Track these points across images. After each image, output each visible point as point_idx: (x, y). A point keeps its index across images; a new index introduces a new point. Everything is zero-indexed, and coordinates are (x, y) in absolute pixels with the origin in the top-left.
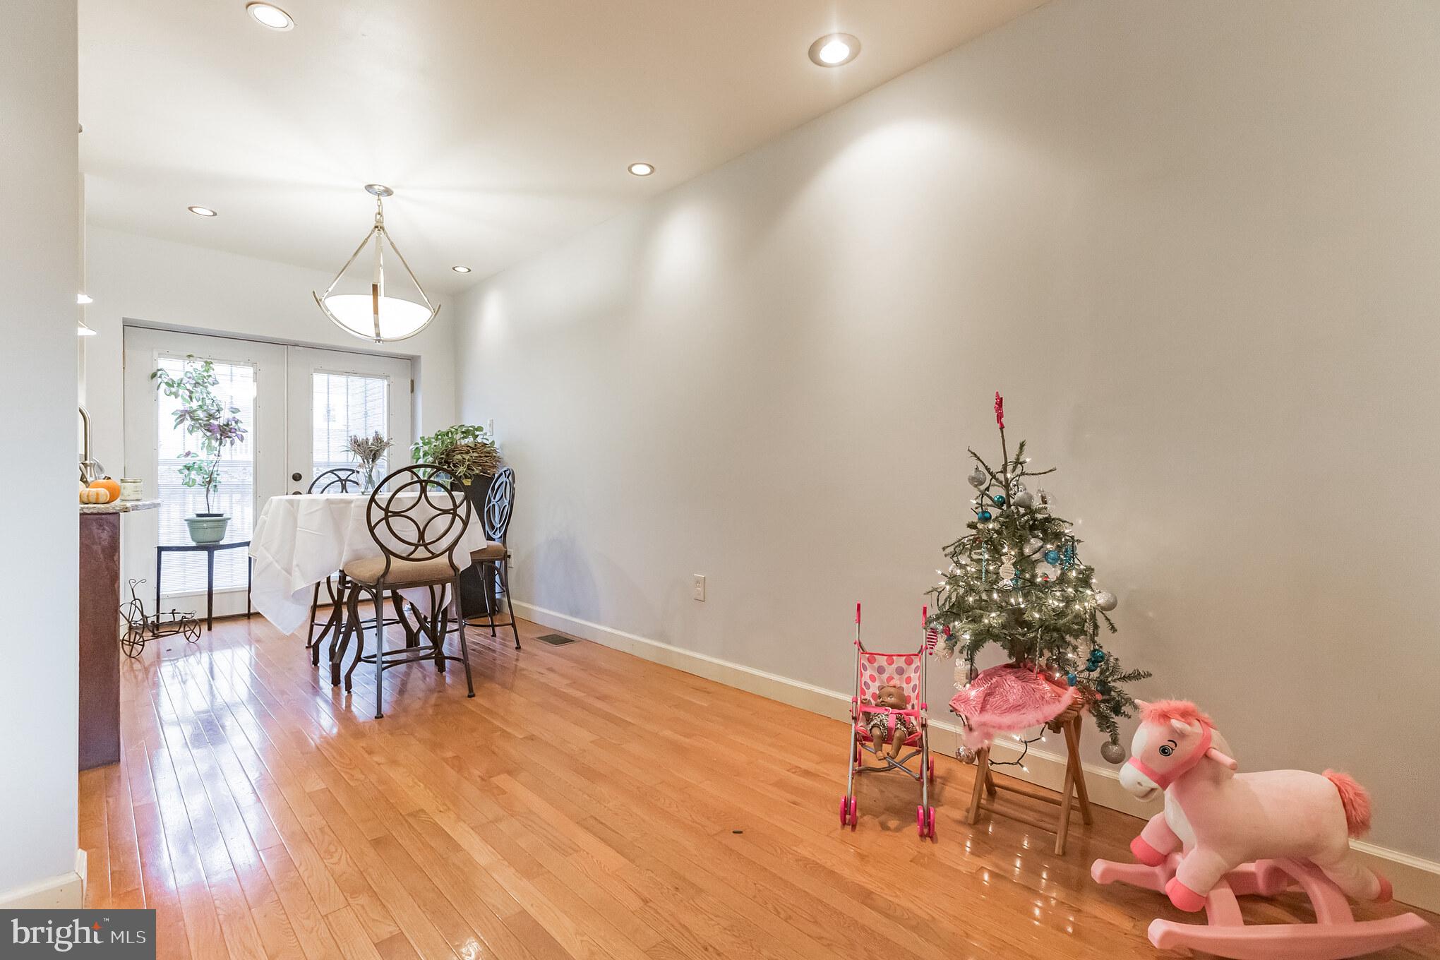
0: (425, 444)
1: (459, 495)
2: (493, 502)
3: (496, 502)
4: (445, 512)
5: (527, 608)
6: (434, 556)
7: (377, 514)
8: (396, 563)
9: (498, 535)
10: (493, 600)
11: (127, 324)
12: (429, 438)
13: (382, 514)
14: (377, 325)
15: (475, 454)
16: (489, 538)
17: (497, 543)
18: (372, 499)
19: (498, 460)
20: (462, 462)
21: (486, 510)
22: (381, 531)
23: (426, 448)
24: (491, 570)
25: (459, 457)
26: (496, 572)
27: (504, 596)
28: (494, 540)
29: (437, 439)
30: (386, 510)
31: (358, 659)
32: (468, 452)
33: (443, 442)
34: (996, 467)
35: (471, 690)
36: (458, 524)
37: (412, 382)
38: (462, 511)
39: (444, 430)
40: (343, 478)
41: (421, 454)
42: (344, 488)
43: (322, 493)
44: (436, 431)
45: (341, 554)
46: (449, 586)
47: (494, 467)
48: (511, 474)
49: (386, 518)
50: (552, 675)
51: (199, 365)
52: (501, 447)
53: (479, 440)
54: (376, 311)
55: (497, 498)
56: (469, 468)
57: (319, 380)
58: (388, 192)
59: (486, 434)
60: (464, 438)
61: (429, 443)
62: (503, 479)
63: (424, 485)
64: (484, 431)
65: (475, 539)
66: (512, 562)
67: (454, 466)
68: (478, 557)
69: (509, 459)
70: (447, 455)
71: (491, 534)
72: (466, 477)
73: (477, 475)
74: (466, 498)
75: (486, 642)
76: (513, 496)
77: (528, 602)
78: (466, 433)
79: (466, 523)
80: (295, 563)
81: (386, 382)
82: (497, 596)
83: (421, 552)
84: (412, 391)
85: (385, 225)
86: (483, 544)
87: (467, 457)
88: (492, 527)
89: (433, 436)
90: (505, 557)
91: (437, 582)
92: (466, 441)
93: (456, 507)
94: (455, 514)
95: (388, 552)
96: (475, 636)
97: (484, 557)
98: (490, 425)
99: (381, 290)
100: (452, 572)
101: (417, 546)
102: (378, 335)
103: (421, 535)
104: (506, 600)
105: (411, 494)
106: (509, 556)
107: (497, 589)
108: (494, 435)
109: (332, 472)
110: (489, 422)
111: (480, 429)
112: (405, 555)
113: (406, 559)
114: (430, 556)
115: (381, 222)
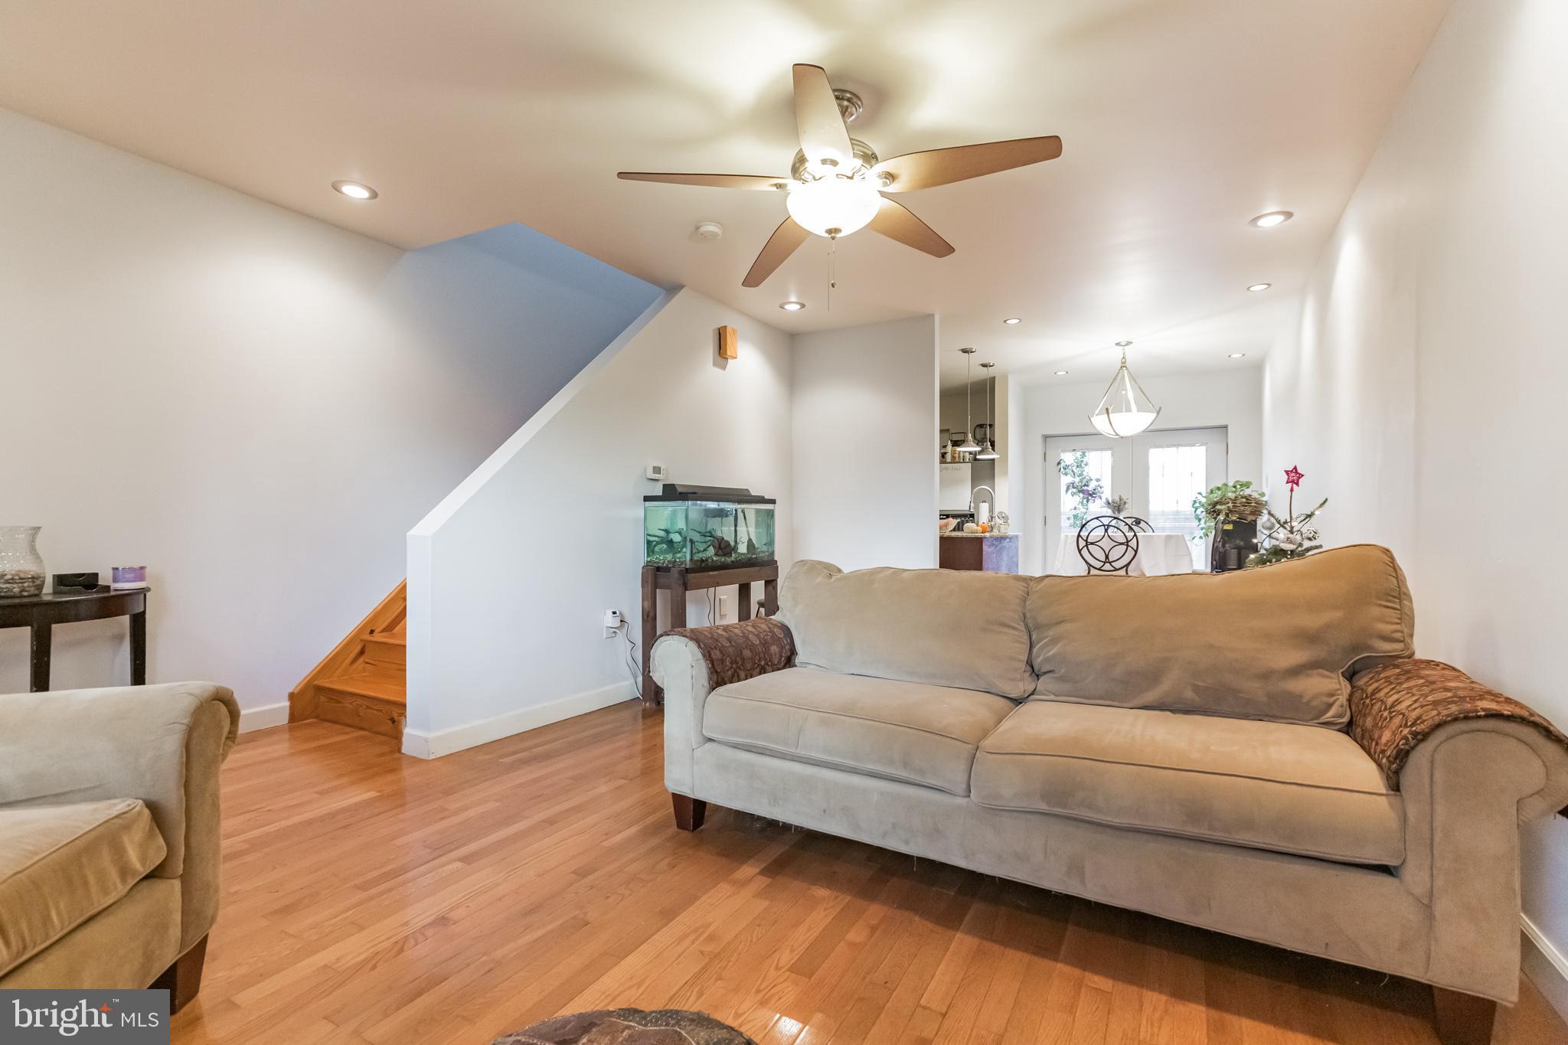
6: (1116, 570)
7: (1082, 543)
8: (1094, 572)
11: (1046, 437)
13: (1084, 543)
18: (1079, 536)
22: (1085, 552)
30: (1087, 541)
36: (1131, 553)
38: (1133, 544)
49: (1087, 546)
51: (1079, 454)
56: (1227, 515)
58: (1129, 343)
63: (1107, 527)
79: (1136, 552)
81: (1205, 448)
83: (1107, 567)
84: (1227, 452)
85: (1127, 364)
93: (1128, 541)
94: (1128, 546)
95: (1089, 564)
99: (1110, 411)
101: (1105, 563)
103: (1107, 557)
105: (1100, 532)
112: (1098, 567)
113: (1099, 569)
114: (1113, 569)
115: (1125, 363)
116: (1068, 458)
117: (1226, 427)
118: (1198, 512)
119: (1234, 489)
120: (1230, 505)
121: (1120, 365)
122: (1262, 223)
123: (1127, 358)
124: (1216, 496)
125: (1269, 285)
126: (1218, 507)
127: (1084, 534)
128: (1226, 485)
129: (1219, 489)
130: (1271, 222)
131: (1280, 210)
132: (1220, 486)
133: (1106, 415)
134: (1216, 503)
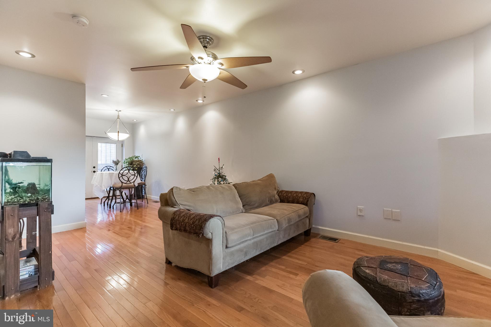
0: (126, 160)
1: (136, 172)
2: (142, 173)
3: (143, 173)
4: (133, 175)
5: (150, 197)
6: (131, 183)
7: (120, 175)
8: (124, 184)
9: (143, 180)
10: (142, 195)
12: (127, 159)
14: (118, 138)
15: (138, 163)
16: (141, 181)
17: (143, 182)
18: (119, 173)
19: (143, 164)
20: (135, 164)
21: (141, 175)
22: (121, 178)
23: (126, 161)
24: (142, 187)
25: (134, 163)
26: (143, 188)
27: (145, 194)
28: (142, 181)
29: (129, 159)
30: (122, 175)
31: (115, 203)
32: (136, 162)
33: (130, 160)
34: (218, 168)
35: (138, 208)
36: (135, 177)
37: (122, 145)
38: (136, 175)
39: (131, 157)
40: (109, 168)
41: (125, 162)
42: (109, 170)
43: (104, 171)
44: (129, 157)
45: (112, 183)
46: (133, 189)
47: (143, 165)
48: (146, 167)
49: (122, 176)
50: (154, 207)
52: (144, 161)
53: (139, 159)
54: (118, 136)
55: (143, 172)
56: (137, 165)
57: (99, 144)
58: (120, 111)
59: (141, 158)
60: (135, 159)
61: (127, 160)
62: (145, 168)
63: (129, 170)
64: (140, 157)
65: (138, 181)
66: (147, 186)
67: (133, 165)
68: (139, 184)
69: (146, 164)
70: (132, 163)
71: (142, 180)
72: (136, 167)
73: (139, 167)
74: (137, 172)
75: (141, 203)
76: (147, 172)
77: (151, 195)
78: (136, 158)
79: (137, 177)
80: (103, 185)
81: (115, 145)
82: (143, 194)
83: (128, 182)
84: (122, 146)
86: (140, 182)
87: (136, 163)
88: (142, 178)
89: (128, 158)
90: (145, 185)
91: (131, 188)
92: (136, 159)
93: (135, 174)
94: (135, 175)
95: (122, 182)
96: (139, 201)
97: (140, 184)
98: (142, 155)
99: (120, 132)
100: (134, 186)
101: (127, 181)
102: (118, 140)
103: (128, 179)
104: (145, 195)
105: (127, 171)
106: (146, 185)
107: (143, 193)
108: (143, 158)
109: (106, 167)
110: (141, 155)
111: (139, 157)
112: (125, 183)
113: (126, 183)
114: (130, 183)
115: (119, 117)
121: (117, 117)
122: (198, 101)
123: (119, 115)
125: (174, 110)
127: (122, 172)
130: (200, 101)
131: (201, 99)
133: (118, 133)
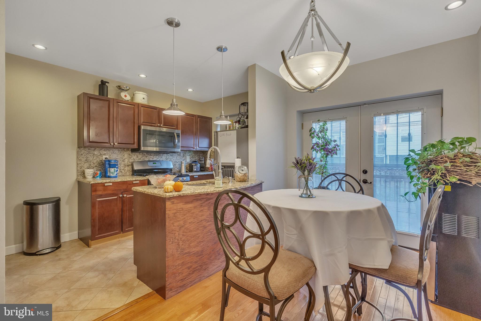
11: (303, 113)
37: (442, 109)
84: (442, 115)
116: (316, 127)
117: (440, 93)
118: (411, 169)
119: (451, 147)
120: (448, 164)
124: (430, 155)
126: (433, 166)
128: (442, 142)
129: (433, 146)
132: (435, 143)
134: (431, 162)
